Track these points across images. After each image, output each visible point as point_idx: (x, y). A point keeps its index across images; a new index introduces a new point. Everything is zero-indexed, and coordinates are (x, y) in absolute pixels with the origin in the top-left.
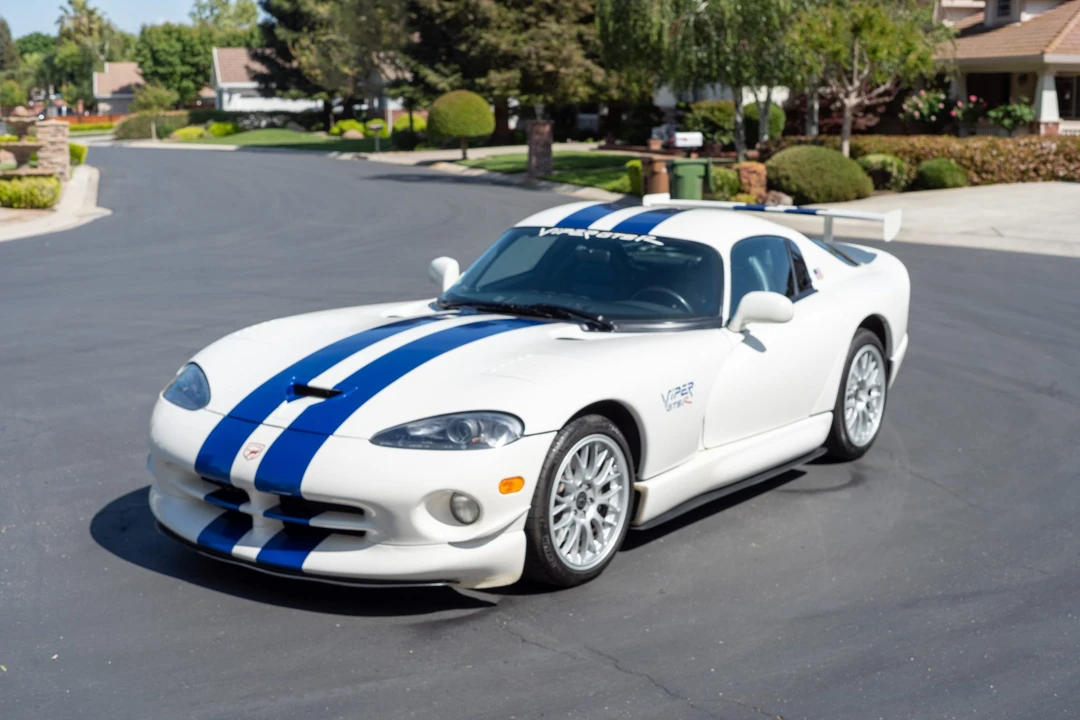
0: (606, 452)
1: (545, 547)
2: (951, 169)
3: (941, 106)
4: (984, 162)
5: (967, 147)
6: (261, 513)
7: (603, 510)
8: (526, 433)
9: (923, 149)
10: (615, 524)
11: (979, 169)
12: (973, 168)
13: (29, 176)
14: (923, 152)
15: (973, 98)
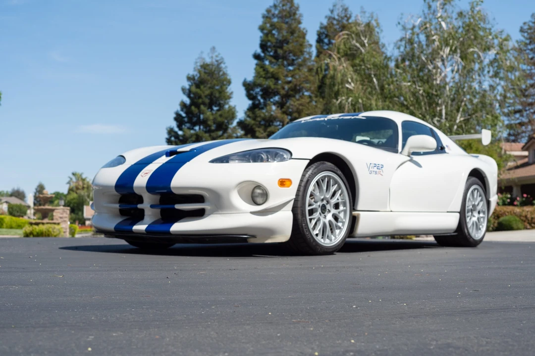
0: (336, 185)
1: (304, 225)
2: (516, 220)
3: (509, 200)
4: (532, 218)
5: (523, 211)
6: (149, 206)
7: (336, 218)
8: (293, 157)
9: (501, 211)
10: (342, 227)
11: (530, 222)
12: (527, 221)
13: (47, 223)
14: (500, 213)
15: (525, 195)
